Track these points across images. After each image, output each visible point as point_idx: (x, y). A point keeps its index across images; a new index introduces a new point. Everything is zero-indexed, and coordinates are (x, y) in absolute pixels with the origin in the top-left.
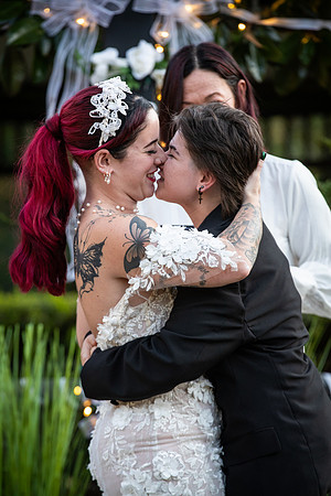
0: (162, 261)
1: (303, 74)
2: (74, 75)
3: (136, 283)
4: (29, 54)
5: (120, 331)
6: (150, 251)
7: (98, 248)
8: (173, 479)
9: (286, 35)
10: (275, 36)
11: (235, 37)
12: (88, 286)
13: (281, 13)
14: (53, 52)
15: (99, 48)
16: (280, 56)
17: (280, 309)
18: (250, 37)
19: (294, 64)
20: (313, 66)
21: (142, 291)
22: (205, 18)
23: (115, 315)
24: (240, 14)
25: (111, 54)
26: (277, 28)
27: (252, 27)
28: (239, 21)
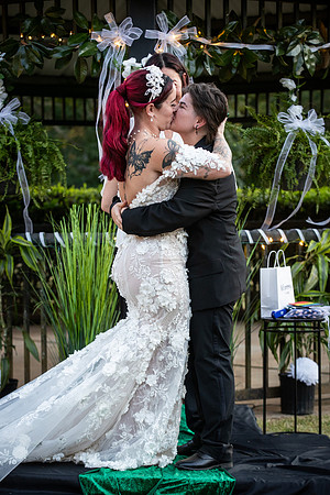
0: (184, 163)
1: (234, 72)
2: (113, 71)
3: (167, 173)
4: (90, 61)
5: (149, 198)
6: (178, 157)
7: (148, 154)
8: (170, 283)
9: (225, 51)
10: (219, 52)
11: (199, 52)
12: (138, 172)
13: (222, 40)
14: (102, 59)
15: (126, 58)
16: (222, 62)
17: (231, 197)
18: (206, 52)
19: (230, 66)
20: (239, 68)
21: (169, 178)
22: (183, 42)
23: (149, 190)
24: (201, 40)
25: (133, 61)
26: (220, 47)
27: (208, 47)
28: (201, 43)
